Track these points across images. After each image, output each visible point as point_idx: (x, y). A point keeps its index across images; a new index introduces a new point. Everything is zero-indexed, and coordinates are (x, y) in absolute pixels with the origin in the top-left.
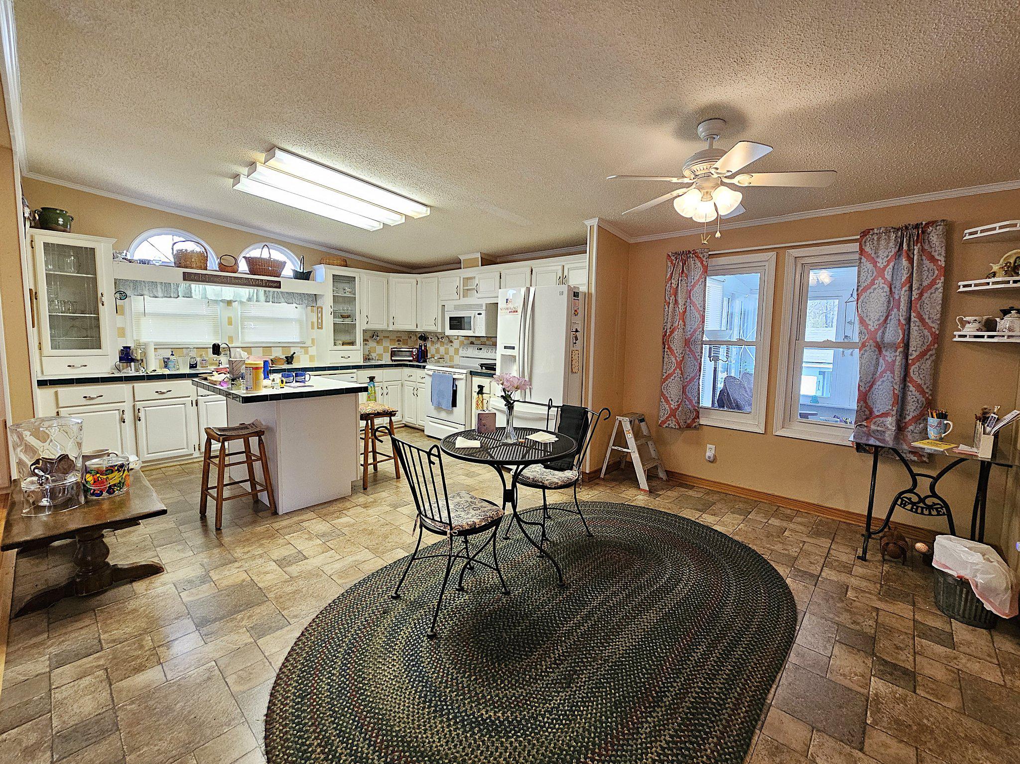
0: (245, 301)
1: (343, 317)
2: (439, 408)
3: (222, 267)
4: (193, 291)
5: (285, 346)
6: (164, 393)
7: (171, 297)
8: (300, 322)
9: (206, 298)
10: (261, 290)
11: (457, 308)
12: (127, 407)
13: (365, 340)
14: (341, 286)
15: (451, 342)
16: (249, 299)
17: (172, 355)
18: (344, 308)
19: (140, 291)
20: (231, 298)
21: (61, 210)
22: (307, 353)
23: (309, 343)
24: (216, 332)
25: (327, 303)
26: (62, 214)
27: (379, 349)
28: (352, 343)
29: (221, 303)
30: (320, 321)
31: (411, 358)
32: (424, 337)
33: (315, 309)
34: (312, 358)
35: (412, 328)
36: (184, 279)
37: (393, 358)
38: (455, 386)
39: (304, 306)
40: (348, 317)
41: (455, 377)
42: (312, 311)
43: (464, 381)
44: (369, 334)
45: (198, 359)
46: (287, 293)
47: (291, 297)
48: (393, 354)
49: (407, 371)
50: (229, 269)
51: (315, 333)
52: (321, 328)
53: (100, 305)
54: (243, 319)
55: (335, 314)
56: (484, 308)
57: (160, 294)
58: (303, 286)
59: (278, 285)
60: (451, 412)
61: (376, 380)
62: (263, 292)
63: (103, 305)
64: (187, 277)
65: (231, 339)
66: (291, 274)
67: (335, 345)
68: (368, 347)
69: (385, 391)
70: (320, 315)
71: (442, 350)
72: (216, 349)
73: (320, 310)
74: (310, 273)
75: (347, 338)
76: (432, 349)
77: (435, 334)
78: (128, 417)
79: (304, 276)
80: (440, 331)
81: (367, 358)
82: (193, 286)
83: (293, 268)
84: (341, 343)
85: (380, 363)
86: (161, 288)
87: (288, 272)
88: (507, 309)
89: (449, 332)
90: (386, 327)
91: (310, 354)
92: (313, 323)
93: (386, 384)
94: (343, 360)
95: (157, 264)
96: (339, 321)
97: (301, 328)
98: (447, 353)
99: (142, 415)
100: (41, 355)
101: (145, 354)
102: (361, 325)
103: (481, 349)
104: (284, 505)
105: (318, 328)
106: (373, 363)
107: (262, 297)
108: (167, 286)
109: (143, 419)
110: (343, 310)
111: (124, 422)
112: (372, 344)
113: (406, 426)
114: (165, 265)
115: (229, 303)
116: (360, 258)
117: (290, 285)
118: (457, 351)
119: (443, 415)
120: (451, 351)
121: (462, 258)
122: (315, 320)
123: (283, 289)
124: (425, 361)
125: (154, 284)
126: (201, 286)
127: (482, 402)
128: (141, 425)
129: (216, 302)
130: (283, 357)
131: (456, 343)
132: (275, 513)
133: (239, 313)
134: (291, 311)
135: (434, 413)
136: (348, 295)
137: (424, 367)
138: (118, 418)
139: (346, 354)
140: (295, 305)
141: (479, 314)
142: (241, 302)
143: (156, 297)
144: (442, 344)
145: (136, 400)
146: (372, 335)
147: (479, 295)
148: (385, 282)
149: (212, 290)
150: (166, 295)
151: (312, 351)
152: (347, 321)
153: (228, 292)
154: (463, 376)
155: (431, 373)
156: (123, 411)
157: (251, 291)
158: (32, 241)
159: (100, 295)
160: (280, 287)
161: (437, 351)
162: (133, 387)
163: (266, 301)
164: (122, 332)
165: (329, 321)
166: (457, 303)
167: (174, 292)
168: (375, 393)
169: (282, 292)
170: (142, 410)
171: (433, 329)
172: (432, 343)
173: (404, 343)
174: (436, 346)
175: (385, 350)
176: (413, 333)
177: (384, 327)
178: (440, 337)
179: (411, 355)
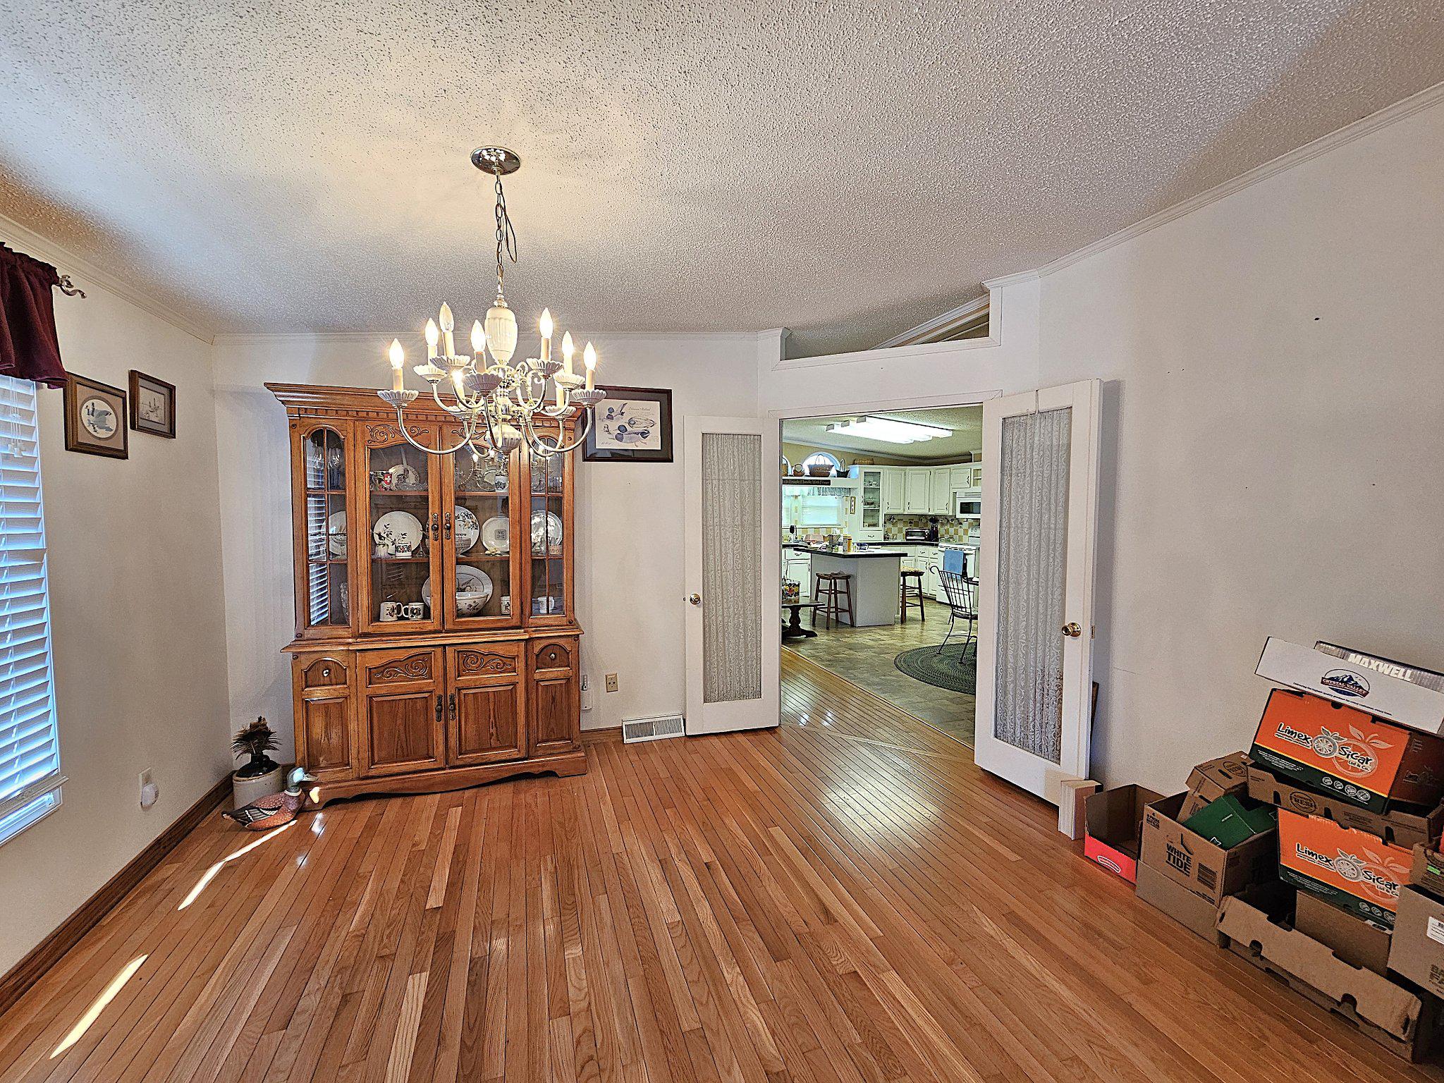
0: (806, 495)
1: (870, 504)
3: (796, 473)
5: (828, 528)
8: (838, 508)
10: (817, 487)
11: (968, 494)
13: (885, 522)
14: (870, 480)
15: (961, 524)
18: (871, 497)
20: (800, 494)
23: (843, 525)
25: (859, 495)
27: (895, 530)
28: (875, 525)
29: (791, 498)
30: (853, 508)
32: (934, 519)
33: (851, 499)
35: (925, 512)
37: (908, 538)
38: (965, 559)
39: (844, 497)
40: (874, 503)
41: (965, 552)
42: (848, 500)
44: (888, 517)
46: (832, 488)
47: (833, 491)
48: (907, 534)
49: (920, 548)
50: (799, 474)
51: (849, 517)
52: (855, 513)
55: (864, 502)
58: (843, 483)
59: (828, 483)
62: (817, 489)
65: (797, 522)
66: (835, 473)
67: (864, 526)
68: (886, 528)
70: (853, 503)
71: (952, 530)
73: (853, 499)
74: (848, 472)
75: (871, 521)
76: (941, 530)
77: (945, 517)
79: (844, 474)
80: (951, 514)
81: (887, 535)
83: (836, 469)
84: (868, 524)
85: (896, 541)
87: (833, 472)
89: (959, 515)
91: (844, 533)
92: (847, 509)
94: (870, 539)
96: (868, 507)
97: (838, 514)
98: (956, 533)
102: (884, 511)
104: (858, 623)
105: (851, 513)
106: (891, 541)
107: (816, 493)
110: (871, 499)
112: (889, 525)
115: (797, 497)
116: (885, 456)
117: (837, 482)
118: (966, 532)
120: (961, 532)
121: (972, 452)
122: (849, 507)
123: (830, 485)
124: (937, 540)
131: (965, 525)
132: (853, 625)
133: (801, 504)
134: (832, 500)
136: (874, 486)
137: (937, 545)
139: (871, 533)
140: (836, 497)
142: (804, 496)
144: (952, 525)
146: (890, 518)
148: (903, 474)
152: (874, 508)
155: (944, 549)
157: (810, 489)
161: (948, 531)
163: (819, 495)
165: (860, 507)
166: (968, 490)
169: (829, 488)
171: (944, 512)
172: (942, 524)
173: (917, 525)
174: (946, 527)
175: (900, 531)
176: (925, 516)
177: (901, 511)
178: (950, 519)
179: (924, 534)
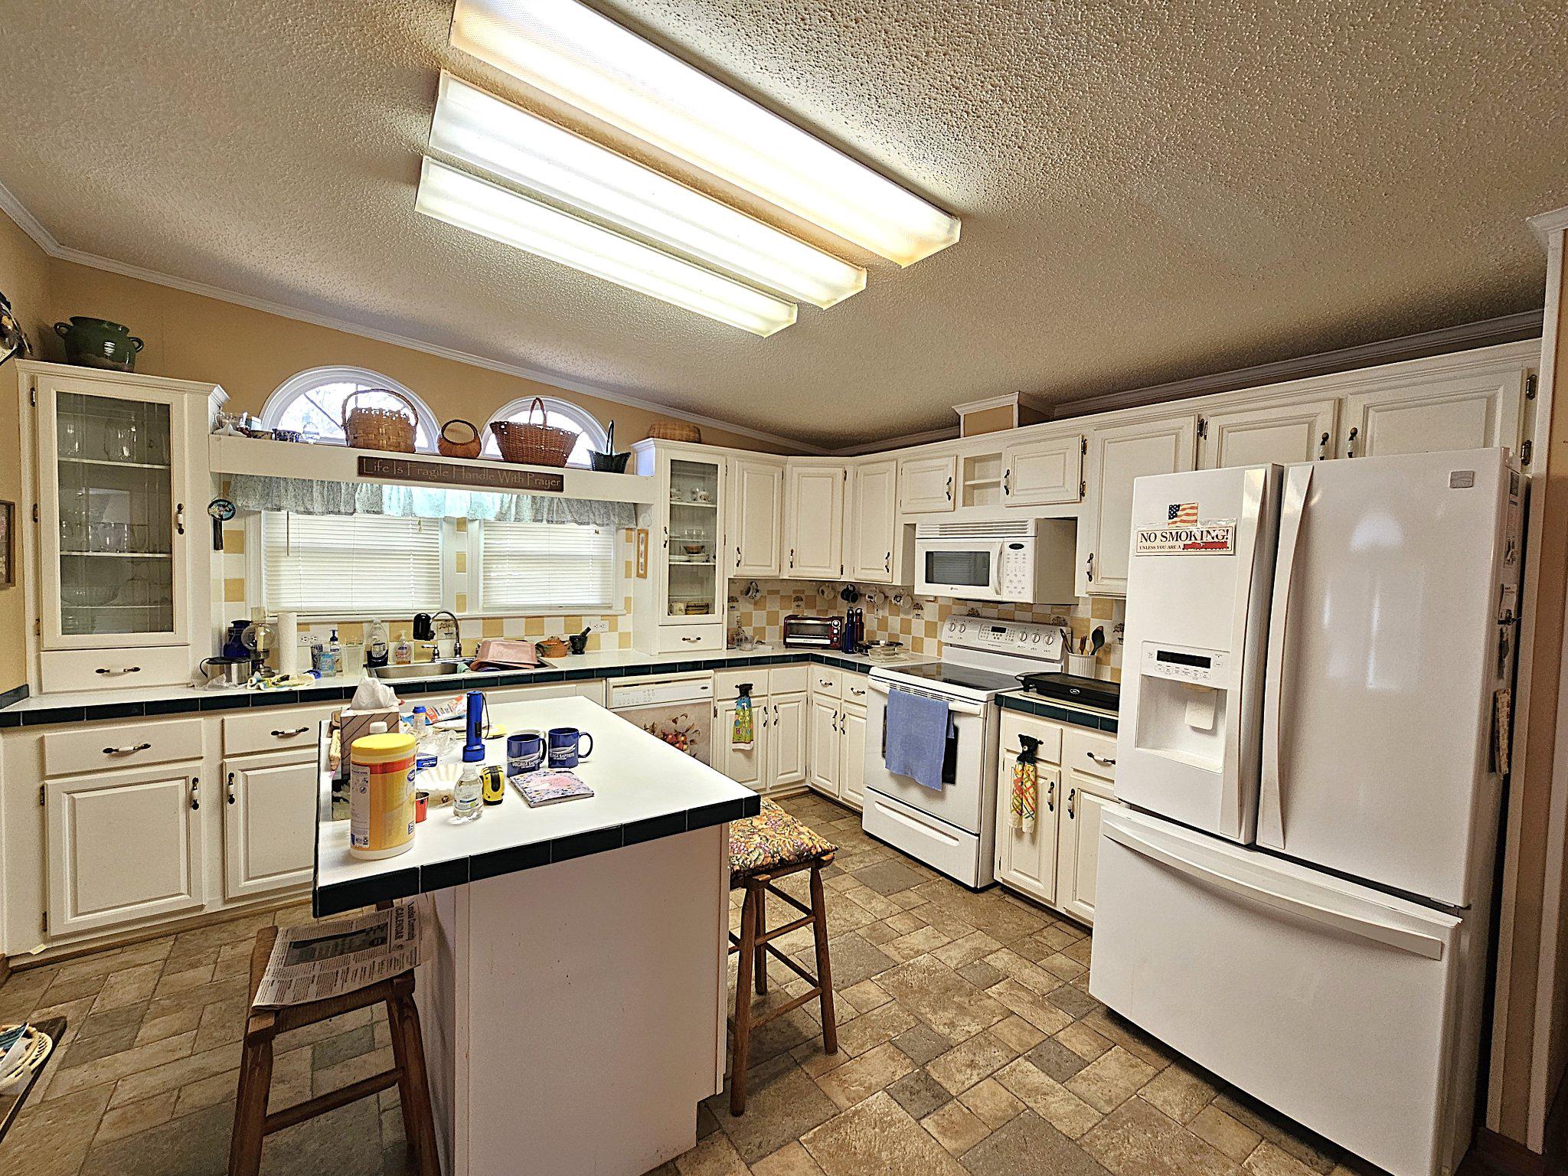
0: (493, 519)
1: (689, 551)
2: (904, 777)
3: (447, 447)
4: (385, 499)
5: (571, 615)
6: (290, 735)
7: (339, 513)
8: (601, 561)
9: (412, 514)
10: (527, 496)
11: (946, 530)
12: (206, 772)
13: (731, 599)
14: (687, 484)
15: (918, 607)
16: (502, 517)
17: (334, 639)
18: (691, 533)
19: (276, 501)
20: (464, 515)
21: (111, 324)
22: (613, 628)
23: (619, 607)
24: (433, 588)
25: (657, 522)
26: (115, 331)
27: (759, 618)
28: (706, 608)
29: (445, 525)
30: (642, 560)
31: (828, 642)
32: (852, 593)
33: (634, 534)
34: (624, 640)
35: (831, 573)
36: (361, 473)
37: (788, 640)
38: (952, 729)
39: (613, 528)
40: (700, 550)
42: (629, 539)
43: (979, 723)
44: (740, 587)
45: (392, 647)
46: (579, 501)
47: (586, 510)
48: (788, 630)
49: (820, 671)
50: (459, 450)
51: (632, 585)
52: (644, 576)
53: (176, 531)
54: (491, 557)
55: (672, 546)
56: (1031, 530)
57: (318, 507)
58: (612, 487)
59: (557, 484)
60: (941, 796)
61: (754, 691)
62: (529, 501)
63: (181, 531)
64: (366, 468)
65: (462, 601)
66: (587, 461)
67: (671, 612)
68: (737, 613)
69: (772, 716)
70: (642, 548)
71: (895, 622)
72: (422, 627)
73: (643, 536)
74: (625, 457)
75: (695, 596)
76: (870, 621)
77: (881, 589)
78: (207, 794)
79: (612, 464)
80: (898, 582)
81: (735, 639)
82: (386, 488)
83: (594, 449)
84: (682, 606)
85: (762, 652)
86: (322, 494)
87: (581, 455)
88: (1179, 536)
89: (919, 586)
90: (777, 573)
91: (619, 631)
92: (628, 564)
93: (774, 700)
94: (687, 646)
95: (311, 441)
96: (680, 559)
97: (605, 575)
98: (906, 628)
99: (237, 789)
100: (39, 648)
101: (274, 637)
102: (725, 569)
103: (1003, 630)
105: (638, 575)
106: (747, 652)
107: (527, 513)
108: (333, 487)
109: (239, 799)
110: (691, 536)
111: (196, 806)
112: (744, 607)
113: (812, 792)
114: (332, 444)
115: (461, 524)
118: (932, 630)
119: (914, 796)
120: (918, 627)
121: (962, 410)
122: (633, 559)
123: (570, 491)
125: (306, 484)
126: (402, 488)
127: (1035, 784)
128: (236, 812)
129: (435, 522)
130: (566, 638)
131: (930, 612)
133: (482, 546)
135: (891, 786)
136: (701, 503)
137: (864, 668)
138: (182, 795)
139: (691, 632)
140: (593, 527)
141: (1013, 547)
142: (485, 524)
143: (310, 513)
144: (896, 611)
145: (227, 753)
146: (746, 590)
147: (1010, 500)
148: (777, 475)
149: (426, 498)
150: (331, 508)
151: (626, 624)
152: (698, 560)
153: (456, 500)
154: (978, 709)
155: (885, 688)
156: (195, 780)
157: (507, 498)
158: (33, 389)
159: (175, 509)
160: (561, 490)
161: (883, 624)
162: (223, 721)
163: (535, 520)
164: (236, 590)
165: (660, 560)
166: (948, 520)
167: (347, 503)
168: (751, 721)
169: (567, 500)
170: (239, 777)
171: (879, 576)
172: (872, 606)
173: (811, 605)
174: (881, 613)
175: (772, 620)
176: (831, 583)
177: (771, 572)
178: (891, 594)
179: (827, 632)
